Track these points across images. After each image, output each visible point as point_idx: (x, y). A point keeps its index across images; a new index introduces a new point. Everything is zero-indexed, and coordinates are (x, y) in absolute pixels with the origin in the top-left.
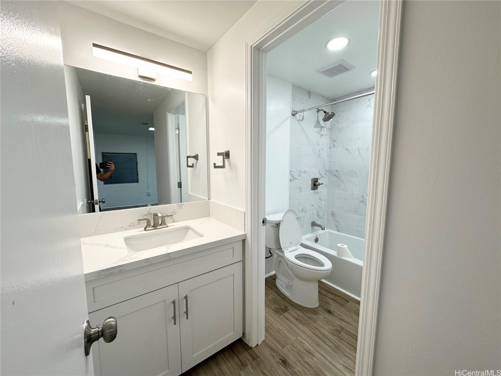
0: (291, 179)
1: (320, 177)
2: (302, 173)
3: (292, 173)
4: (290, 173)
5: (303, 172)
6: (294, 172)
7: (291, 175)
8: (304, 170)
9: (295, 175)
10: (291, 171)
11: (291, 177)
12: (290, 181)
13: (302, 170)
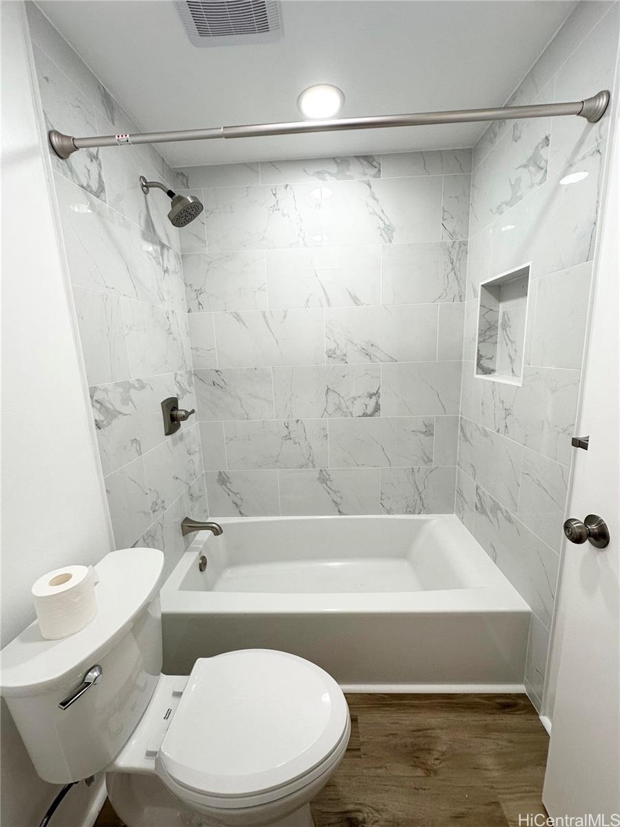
0: (101, 418)
1: (179, 393)
2: (132, 391)
3: (98, 396)
4: (92, 397)
5: (135, 388)
6: (106, 390)
7: (98, 403)
8: (138, 380)
9: (111, 404)
10: (93, 391)
11: (99, 410)
12: (98, 427)
13: (132, 380)
